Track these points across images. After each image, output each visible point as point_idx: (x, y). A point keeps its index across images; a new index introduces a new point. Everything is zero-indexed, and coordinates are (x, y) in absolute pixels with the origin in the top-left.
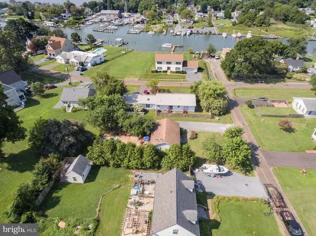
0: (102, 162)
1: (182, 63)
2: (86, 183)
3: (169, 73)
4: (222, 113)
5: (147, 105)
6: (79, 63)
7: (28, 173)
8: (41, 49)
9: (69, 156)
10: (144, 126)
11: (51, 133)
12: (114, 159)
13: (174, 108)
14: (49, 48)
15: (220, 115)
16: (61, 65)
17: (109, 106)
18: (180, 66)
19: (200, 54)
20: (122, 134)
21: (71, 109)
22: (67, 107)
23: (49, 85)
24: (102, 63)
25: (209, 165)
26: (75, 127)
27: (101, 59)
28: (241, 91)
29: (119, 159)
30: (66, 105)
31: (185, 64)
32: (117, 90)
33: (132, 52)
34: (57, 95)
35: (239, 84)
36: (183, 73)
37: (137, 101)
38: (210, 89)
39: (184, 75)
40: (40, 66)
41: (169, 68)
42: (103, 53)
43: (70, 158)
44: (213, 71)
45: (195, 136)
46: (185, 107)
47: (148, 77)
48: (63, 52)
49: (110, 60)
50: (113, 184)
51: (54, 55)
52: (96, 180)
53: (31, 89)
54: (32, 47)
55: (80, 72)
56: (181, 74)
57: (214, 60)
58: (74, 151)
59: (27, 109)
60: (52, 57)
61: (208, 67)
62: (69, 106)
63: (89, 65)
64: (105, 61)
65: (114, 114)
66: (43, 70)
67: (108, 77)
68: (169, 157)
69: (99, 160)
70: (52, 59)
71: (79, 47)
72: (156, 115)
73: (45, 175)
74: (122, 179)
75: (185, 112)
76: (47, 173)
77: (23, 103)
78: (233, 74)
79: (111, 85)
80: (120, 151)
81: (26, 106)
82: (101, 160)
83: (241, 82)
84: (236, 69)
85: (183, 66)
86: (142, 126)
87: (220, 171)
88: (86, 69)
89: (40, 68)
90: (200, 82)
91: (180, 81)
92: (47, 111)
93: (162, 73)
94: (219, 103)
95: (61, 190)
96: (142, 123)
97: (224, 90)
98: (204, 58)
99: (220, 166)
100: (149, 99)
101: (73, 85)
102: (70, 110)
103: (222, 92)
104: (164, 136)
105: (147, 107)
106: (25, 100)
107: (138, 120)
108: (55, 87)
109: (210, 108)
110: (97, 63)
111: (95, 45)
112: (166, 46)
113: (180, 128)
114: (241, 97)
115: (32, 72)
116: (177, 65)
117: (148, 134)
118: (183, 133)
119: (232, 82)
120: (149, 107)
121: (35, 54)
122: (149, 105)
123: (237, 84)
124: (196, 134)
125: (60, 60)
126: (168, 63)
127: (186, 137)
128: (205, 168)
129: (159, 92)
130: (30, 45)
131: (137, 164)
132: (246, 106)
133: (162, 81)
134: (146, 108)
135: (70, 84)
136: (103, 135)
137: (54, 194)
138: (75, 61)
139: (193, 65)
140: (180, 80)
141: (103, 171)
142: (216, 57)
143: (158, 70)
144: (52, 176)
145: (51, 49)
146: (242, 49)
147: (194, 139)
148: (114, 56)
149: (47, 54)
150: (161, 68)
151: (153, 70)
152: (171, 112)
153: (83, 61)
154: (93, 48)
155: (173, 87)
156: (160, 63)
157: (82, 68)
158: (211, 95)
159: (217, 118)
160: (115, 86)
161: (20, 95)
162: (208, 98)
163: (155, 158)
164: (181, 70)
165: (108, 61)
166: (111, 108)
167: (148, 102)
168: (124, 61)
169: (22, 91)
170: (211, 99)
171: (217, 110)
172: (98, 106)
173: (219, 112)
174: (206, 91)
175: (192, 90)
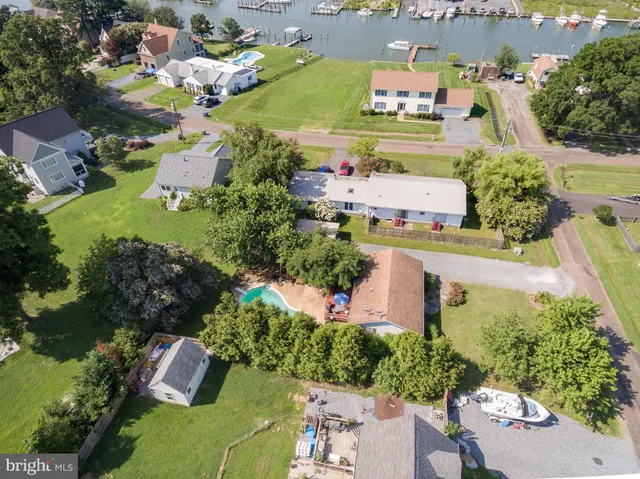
0: (234, 356)
1: (434, 95)
2: (196, 405)
3: (400, 118)
4: (530, 236)
5: (346, 204)
6: (204, 87)
7: (73, 362)
8: (129, 53)
9: (163, 330)
10: (338, 269)
11: (122, 280)
12: (261, 352)
13: (410, 215)
14: (144, 51)
15: (524, 240)
16: (168, 90)
17: (258, 213)
18: (430, 102)
19: (477, 71)
20: (284, 279)
21: (177, 202)
22: (169, 198)
23: (137, 140)
24: (251, 87)
25: (496, 392)
26: (177, 268)
27: (250, 78)
28: (580, 172)
29: (273, 354)
30: (168, 194)
31: (441, 96)
32: (279, 168)
33: (318, 63)
34: (151, 164)
35: (576, 153)
36: (434, 119)
37: (323, 194)
38: (506, 176)
39: (437, 123)
40: (124, 93)
41: (401, 106)
42: (256, 63)
43: (164, 335)
44: (509, 116)
45: (461, 297)
46: (437, 214)
47: (353, 124)
48: (173, 62)
49: (271, 81)
50: (257, 415)
51: (153, 66)
52: (218, 400)
53: (99, 152)
54: (110, 48)
55: (204, 109)
56: (430, 122)
57: (510, 85)
58: (173, 320)
59: (88, 196)
60: (150, 71)
61: (495, 103)
62: (174, 197)
63: (224, 92)
64: (260, 83)
65: (268, 233)
66: (128, 103)
67: (260, 134)
68: (395, 362)
69: (226, 350)
70: (149, 75)
71: (206, 46)
72: (366, 231)
73: (104, 386)
74: (278, 406)
75: (438, 226)
76: (106, 383)
77: (81, 183)
78: (562, 129)
79: (265, 156)
80: (276, 338)
81: (87, 190)
82: (232, 351)
83: (579, 150)
84: (572, 116)
85: (436, 103)
86: (331, 270)
87: (525, 414)
88: (217, 102)
89: (123, 97)
90: (480, 152)
91: (428, 140)
92: (129, 204)
93: (384, 117)
94: (526, 212)
95: (139, 418)
96: (334, 263)
97: (543, 179)
98: (486, 80)
99: (526, 399)
100: (351, 191)
101: (187, 141)
102: (174, 206)
103: (536, 183)
104: (385, 300)
105: (346, 208)
106: (86, 174)
107: (323, 254)
108: (149, 145)
109: (503, 223)
110: (242, 87)
111: (239, 43)
112: (398, 47)
113: (426, 273)
114: (581, 192)
115: (108, 107)
116: (421, 99)
117: (345, 288)
118: (431, 286)
119: (557, 147)
120: (351, 209)
121: (117, 63)
122: (351, 204)
123: (569, 153)
124: (464, 292)
125: (165, 78)
126: (401, 94)
127: (438, 297)
128: (487, 400)
129: (378, 170)
130: (107, 44)
131: (315, 371)
132: (593, 218)
133: (383, 137)
134: (344, 211)
135: (181, 138)
136: (242, 275)
137: (123, 429)
138: (195, 83)
139: (462, 98)
140: (426, 136)
141: (235, 375)
142: (516, 79)
143: (377, 110)
144: (119, 387)
145: (148, 52)
146: (597, 65)
147: (457, 305)
148: (279, 71)
149: (140, 64)
150: (383, 105)
151: (366, 108)
152: (404, 223)
153: (212, 83)
154: (236, 49)
155: (408, 156)
156: (381, 93)
157: (209, 100)
158: (507, 190)
159: (517, 249)
160: (276, 158)
161: (76, 164)
162: (497, 196)
163: (359, 364)
164: (431, 112)
165: (266, 82)
166: (261, 218)
167: (350, 199)
168: (300, 85)
169: (80, 154)
170: (506, 201)
171: (518, 229)
172: (232, 210)
173: (524, 234)
174: (497, 179)
175: (457, 170)
